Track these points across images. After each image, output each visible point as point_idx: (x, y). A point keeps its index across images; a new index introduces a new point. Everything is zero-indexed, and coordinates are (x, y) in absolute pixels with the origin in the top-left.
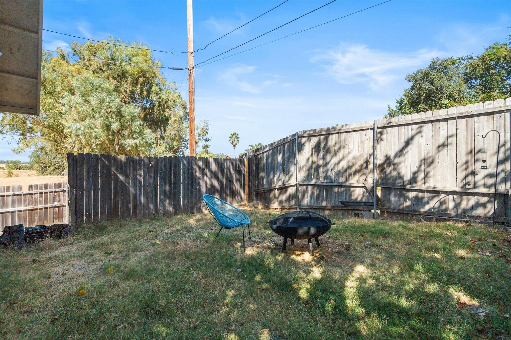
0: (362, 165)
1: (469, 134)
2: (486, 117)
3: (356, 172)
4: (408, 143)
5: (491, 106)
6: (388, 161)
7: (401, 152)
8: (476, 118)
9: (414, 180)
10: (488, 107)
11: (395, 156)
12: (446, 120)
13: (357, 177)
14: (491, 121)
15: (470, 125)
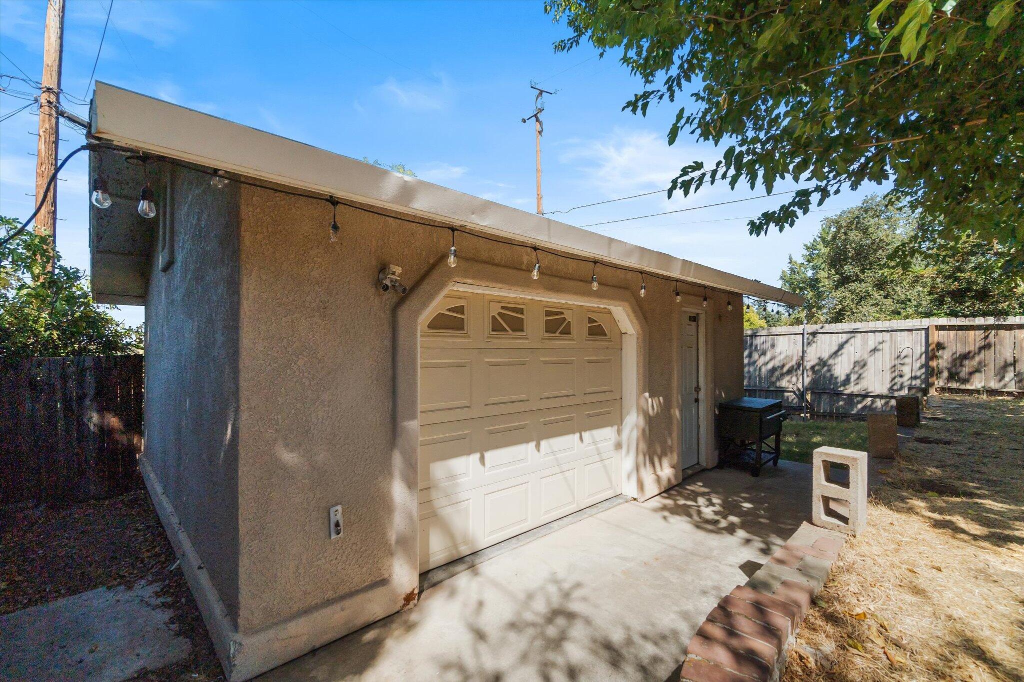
0: (793, 366)
1: (893, 346)
2: (906, 332)
3: (790, 372)
4: (841, 347)
5: (911, 324)
6: (823, 363)
7: (836, 354)
8: (898, 333)
9: (847, 381)
10: (908, 324)
11: (830, 357)
12: (874, 332)
13: (787, 378)
14: (910, 336)
15: (893, 338)
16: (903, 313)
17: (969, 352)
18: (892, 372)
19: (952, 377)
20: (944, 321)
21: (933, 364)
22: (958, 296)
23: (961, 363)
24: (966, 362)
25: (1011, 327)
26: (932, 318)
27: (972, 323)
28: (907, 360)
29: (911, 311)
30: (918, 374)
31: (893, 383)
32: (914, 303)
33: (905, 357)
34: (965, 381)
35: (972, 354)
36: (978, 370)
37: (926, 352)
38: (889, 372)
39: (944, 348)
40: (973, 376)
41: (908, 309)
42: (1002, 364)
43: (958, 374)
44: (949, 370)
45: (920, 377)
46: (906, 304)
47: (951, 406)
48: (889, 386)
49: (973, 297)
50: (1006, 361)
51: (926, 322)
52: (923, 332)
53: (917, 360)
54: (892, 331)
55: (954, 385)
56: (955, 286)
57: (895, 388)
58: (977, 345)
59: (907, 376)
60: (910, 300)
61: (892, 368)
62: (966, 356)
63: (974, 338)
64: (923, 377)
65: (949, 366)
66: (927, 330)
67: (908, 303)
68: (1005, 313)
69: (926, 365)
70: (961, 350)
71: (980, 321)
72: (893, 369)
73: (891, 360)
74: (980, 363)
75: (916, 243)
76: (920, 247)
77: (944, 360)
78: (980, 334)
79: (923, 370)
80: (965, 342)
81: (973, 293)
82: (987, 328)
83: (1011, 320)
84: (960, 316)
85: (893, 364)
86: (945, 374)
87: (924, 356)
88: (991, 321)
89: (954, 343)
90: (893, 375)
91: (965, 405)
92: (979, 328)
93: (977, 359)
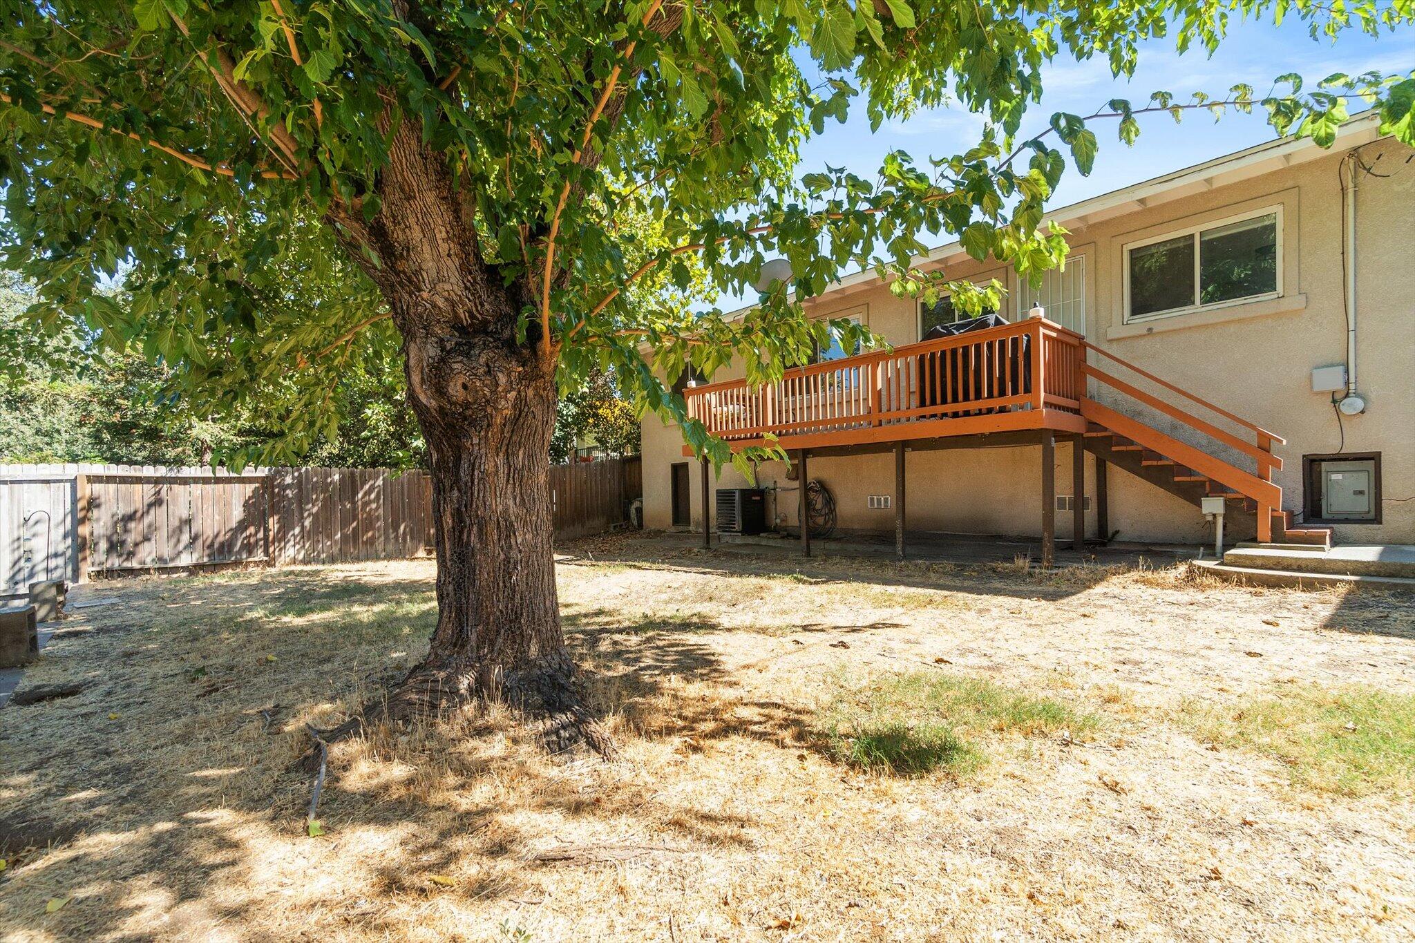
1: (15, 508)
2: (39, 485)
5: (46, 472)
8: (25, 486)
10: (42, 472)
14: (47, 491)
15: (16, 495)
16: (47, 451)
17: (135, 512)
18: (14, 551)
19: (114, 547)
20: (100, 469)
21: (84, 530)
22: (123, 431)
23: (125, 526)
24: (132, 525)
25: (185, 481)
26: (81, 464)
27: (138, 474)
28: (42, 528)
29: (60, 449)
30: (61, 548)
31: (16, 568)
32: (66, 436)
33: (36, 523)
34: (131, 555)
35: (138, 515)
36: (146, 539)
37: (73, 512)
38: (8, 551)
39: (98, 506)
40: (141, 547)
41: (56, 445)
42: (177, 523)
43: (123, 543)
44: (109, 539)
45: (63, 554)
46: (52, 437)
47: (104, 602)
48: (7, 576)
49: (140, 436)
50: (180, 520)
51: (72, 470)
52: (68, 485)
53: (58, 525)
54: (12, 482)
55: (115, 562)
56: (116, 418)
57: (20, 577)
58: (146, 502)
59: (39, 557)
60: (58, 431)
61: (13, 542)
62: (130, 517)
63: (142, 494)
64: (69, 553)
65: (109, 532)
66: (74, 482)
67: (55, 435)
68: (179, 462)
69: (72, 533)
70: (123, 510)
71: (148, 471)
72: (16, 545)
73: (11, 529)
74: (150, 526)
75: (34, 334)
76: (42, 343)
77: (100, 524)
78: (149, 489)
79: (69, 541)
80: (129, 499)
81: (140, 431)
82: (157, 481)
83: (186, 472)
84: (123, 463)
85: (16, 536)
86: (103, 545)
87: (69, 519)
88: (162, 471)
89: (114, 501)
90: (16, 555)
91: (126, 596)
92: (148, 480)
93: (147, 520)
